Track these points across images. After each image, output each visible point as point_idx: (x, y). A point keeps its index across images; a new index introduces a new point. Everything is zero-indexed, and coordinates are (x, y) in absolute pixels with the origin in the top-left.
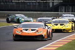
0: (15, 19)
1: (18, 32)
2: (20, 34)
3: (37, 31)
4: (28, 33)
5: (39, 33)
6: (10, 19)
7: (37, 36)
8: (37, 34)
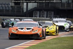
0: (10, 23)
1: (13, 31)
2: (16, 32)
3: (33, 30)
4: (24, 32)
5: (34, 32)
6: (4, 23)
7: (32, 35)
8: (33, 33)
